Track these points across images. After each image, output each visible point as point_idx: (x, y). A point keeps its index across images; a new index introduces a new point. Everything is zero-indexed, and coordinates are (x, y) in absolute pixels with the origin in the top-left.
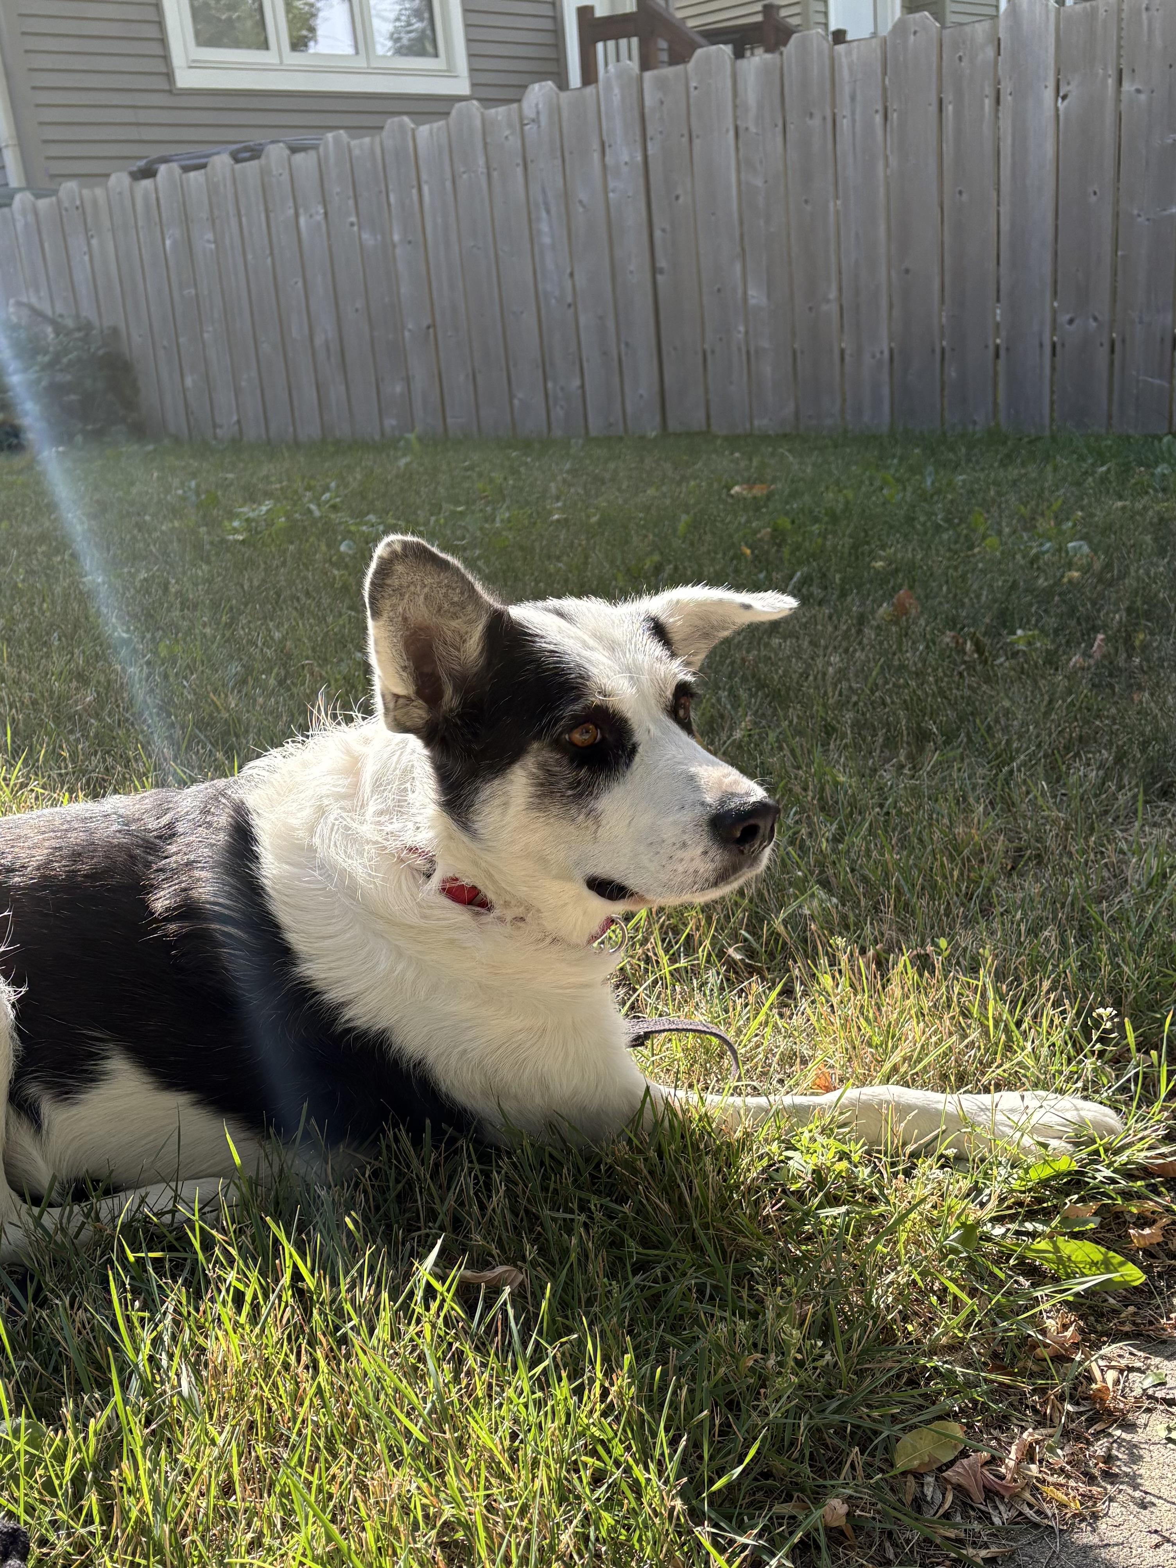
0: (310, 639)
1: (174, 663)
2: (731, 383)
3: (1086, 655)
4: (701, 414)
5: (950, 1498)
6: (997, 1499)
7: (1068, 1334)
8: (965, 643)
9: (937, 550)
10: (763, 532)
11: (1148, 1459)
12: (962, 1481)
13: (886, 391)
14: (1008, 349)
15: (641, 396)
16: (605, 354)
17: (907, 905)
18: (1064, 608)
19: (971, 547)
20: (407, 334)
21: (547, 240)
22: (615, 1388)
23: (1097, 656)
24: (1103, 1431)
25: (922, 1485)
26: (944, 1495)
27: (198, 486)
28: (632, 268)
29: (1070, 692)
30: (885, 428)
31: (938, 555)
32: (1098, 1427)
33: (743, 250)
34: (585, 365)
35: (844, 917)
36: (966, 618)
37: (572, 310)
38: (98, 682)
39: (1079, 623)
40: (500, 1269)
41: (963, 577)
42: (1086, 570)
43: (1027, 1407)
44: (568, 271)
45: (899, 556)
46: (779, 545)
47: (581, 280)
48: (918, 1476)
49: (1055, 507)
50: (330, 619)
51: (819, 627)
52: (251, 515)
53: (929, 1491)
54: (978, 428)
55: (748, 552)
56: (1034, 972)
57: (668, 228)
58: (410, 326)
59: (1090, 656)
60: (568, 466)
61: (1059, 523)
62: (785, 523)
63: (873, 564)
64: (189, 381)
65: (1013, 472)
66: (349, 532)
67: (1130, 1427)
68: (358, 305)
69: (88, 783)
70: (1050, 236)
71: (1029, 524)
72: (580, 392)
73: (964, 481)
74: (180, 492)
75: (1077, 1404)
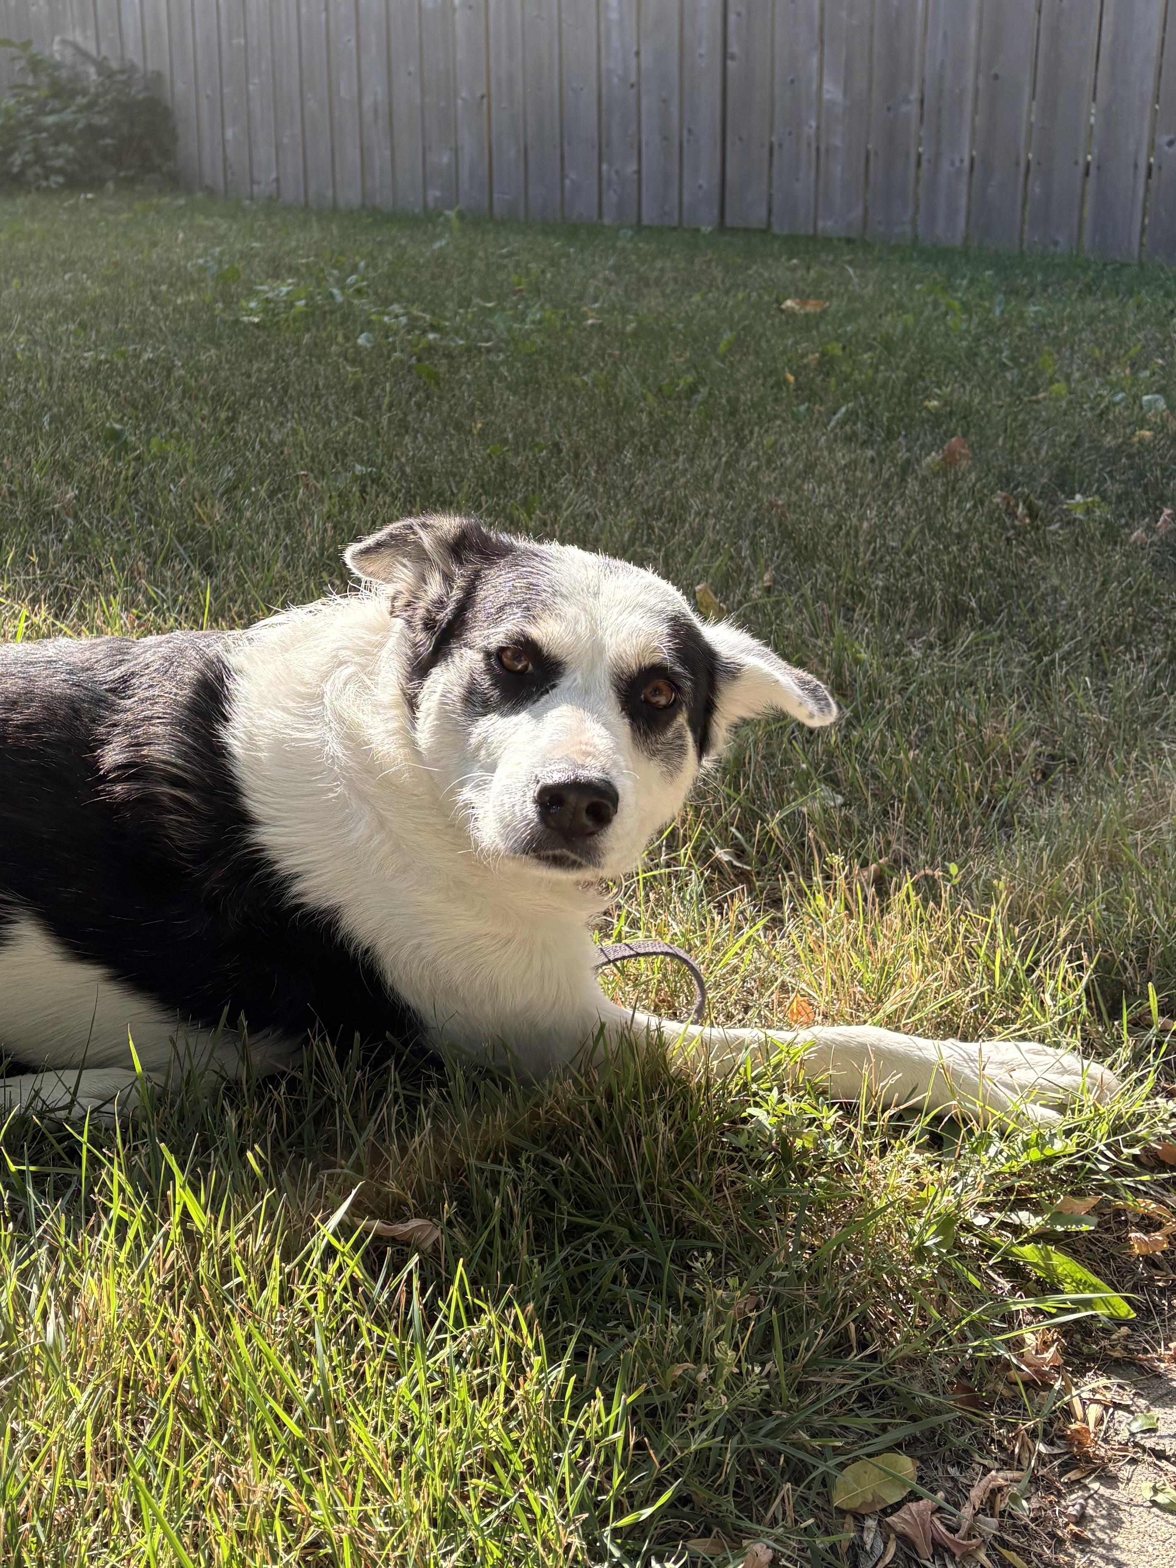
0: (310, 445)
1: (166, 460)
2: (797, 180)
3: (1149, 529)
4: (763, 212)
5: (892, 1549)
6: (946, 1556)
7: (1048, 1355)
8: (1017, 505)
9: (998, 393)
10: (811, 357)
11: (1127, 1525)
12: (908, 1530)
13: (963, 202)
14: (1099, 168)
15: (700, 187)
16: (666, 138)
17: (920, 812)
18: (1131, 474)
19: (1035, 392)
20: (459, 102)
21: (614, 15)
22: (520, 1392)
23: (1162, 531)
24: (1078, 1481)
25: (862, 1529)
26: (886, 1544)
27: (222, 253)
28: (703, 51)
29: (1127, 572)
30: (958, 242)
31: (998, 398)
32: (1073, 1475)
33: (822, 41)
34: (644, 149)
35: (847, 821)
36: (1022, 474)
37: (633, 91)
38: (82, 478)
39: (1146, 492)
40: (414, 1223)
41: (1024, 425)
42: (1160, 428)
43: (993, 1440)
44: (634, 49)
45: (955, 396)
46: (828, 374)
47: (647, 59)
48: (859, 1517)
49: (1132, 352)
50: (335, 423)
51: (858, 474)
52: (270, 295)
53: (868, 1538)
54: (1059, 249)
55: (791, 378)
56: (1053, 912)
57: (744, 12)
58: (464, 94)
59: (1155, 531)
60: (612, 262)
61: (1135, 371)
62: (836, 349)
63: (926, 403)
64: (229, 133)
65: (1092, 306)
66: (370, 322)
67: (1111, 1480)
68: (412, 68)
69: (54, 594)
70: (1155, 53)
71: (1102, 368)
72: (635, 176)
73: (1036, 312)
74: (201, 261)
75: (1051, 1443)
